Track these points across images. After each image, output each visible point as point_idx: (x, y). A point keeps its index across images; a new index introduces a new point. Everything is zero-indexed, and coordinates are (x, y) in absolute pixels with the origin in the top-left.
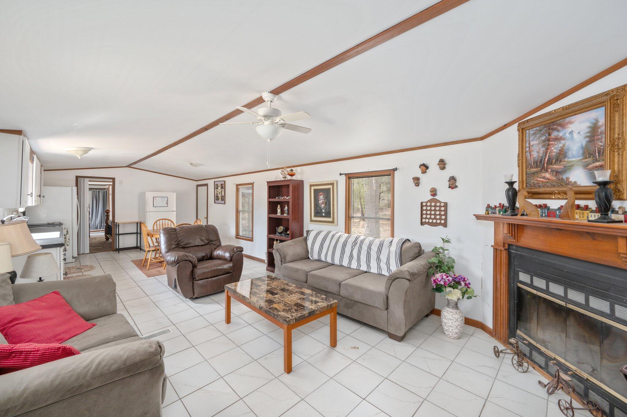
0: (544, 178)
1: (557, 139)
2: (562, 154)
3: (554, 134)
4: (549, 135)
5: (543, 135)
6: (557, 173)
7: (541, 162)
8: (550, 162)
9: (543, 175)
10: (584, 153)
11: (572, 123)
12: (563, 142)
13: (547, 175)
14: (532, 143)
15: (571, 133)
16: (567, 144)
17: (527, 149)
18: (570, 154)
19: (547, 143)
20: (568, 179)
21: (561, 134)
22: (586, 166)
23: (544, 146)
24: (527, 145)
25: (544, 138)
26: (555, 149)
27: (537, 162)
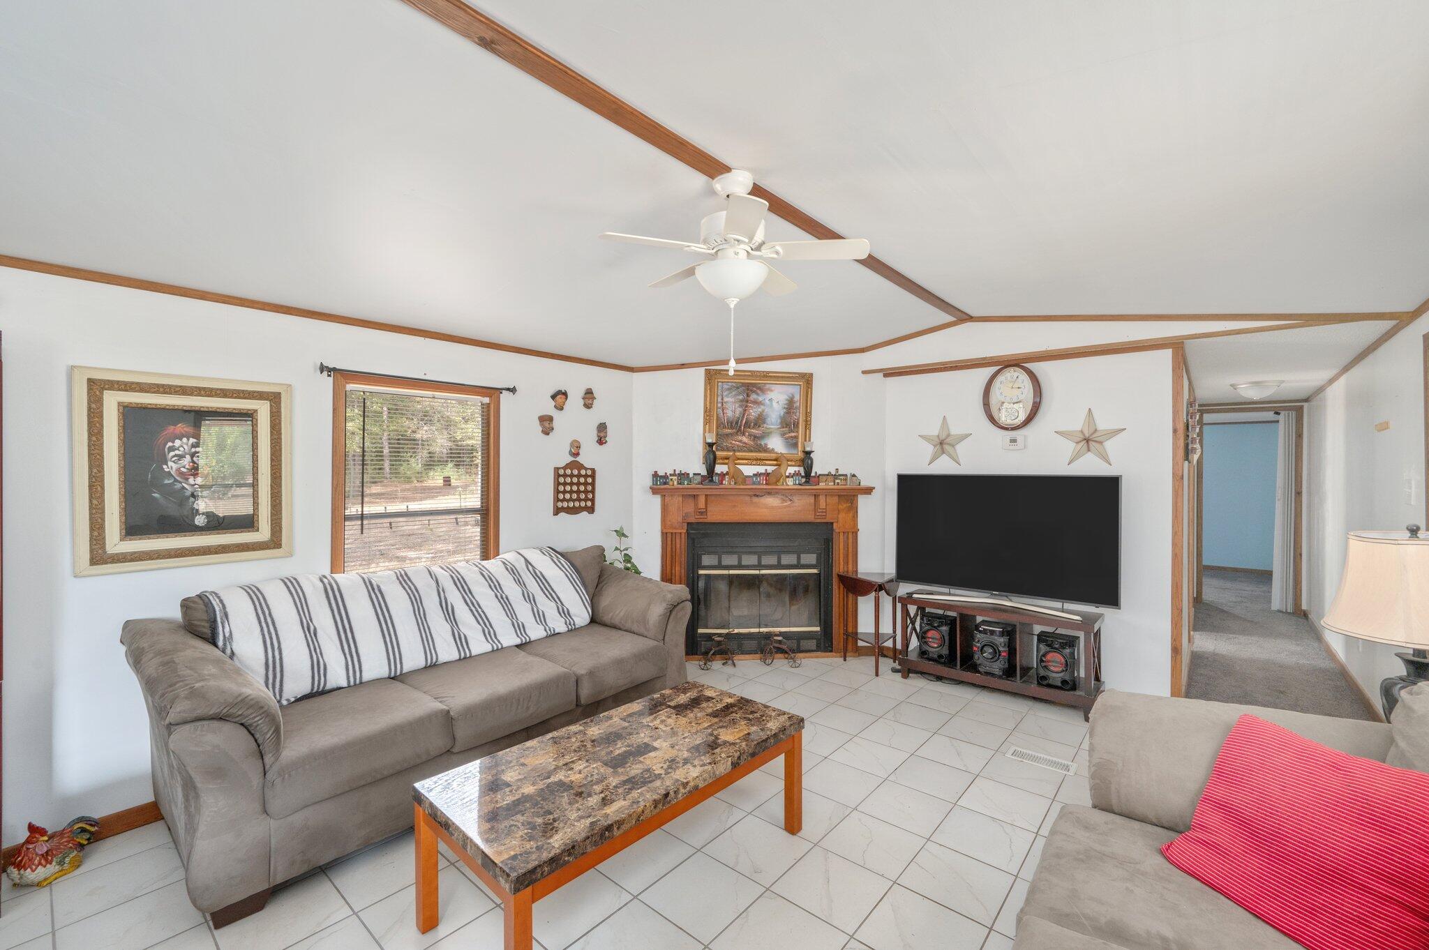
0: (740, 441)
1: (756, 403)
2: (760, 421)
3: (753, 397)
4: (748, 396)
5: (740, 394)
6: (755, 438)
7: (737, 423)
8: (747, 425)
9: (740, 438)
10: (781, 423)
11: (772, 391)
12: (762, 407)
13: (745, 439)
14: (726, 399)
15: (771, 400)
16: (766, 410)
17: (720, 405)
18: (768, 421)
19: (745, 403)
20: (766, 445)
21: (760, 399)
22: (783, 435)
23: (741, 406)
24: (720, 400)
25: (741, 397)
26: (753, 412)
27: (732, 423)
